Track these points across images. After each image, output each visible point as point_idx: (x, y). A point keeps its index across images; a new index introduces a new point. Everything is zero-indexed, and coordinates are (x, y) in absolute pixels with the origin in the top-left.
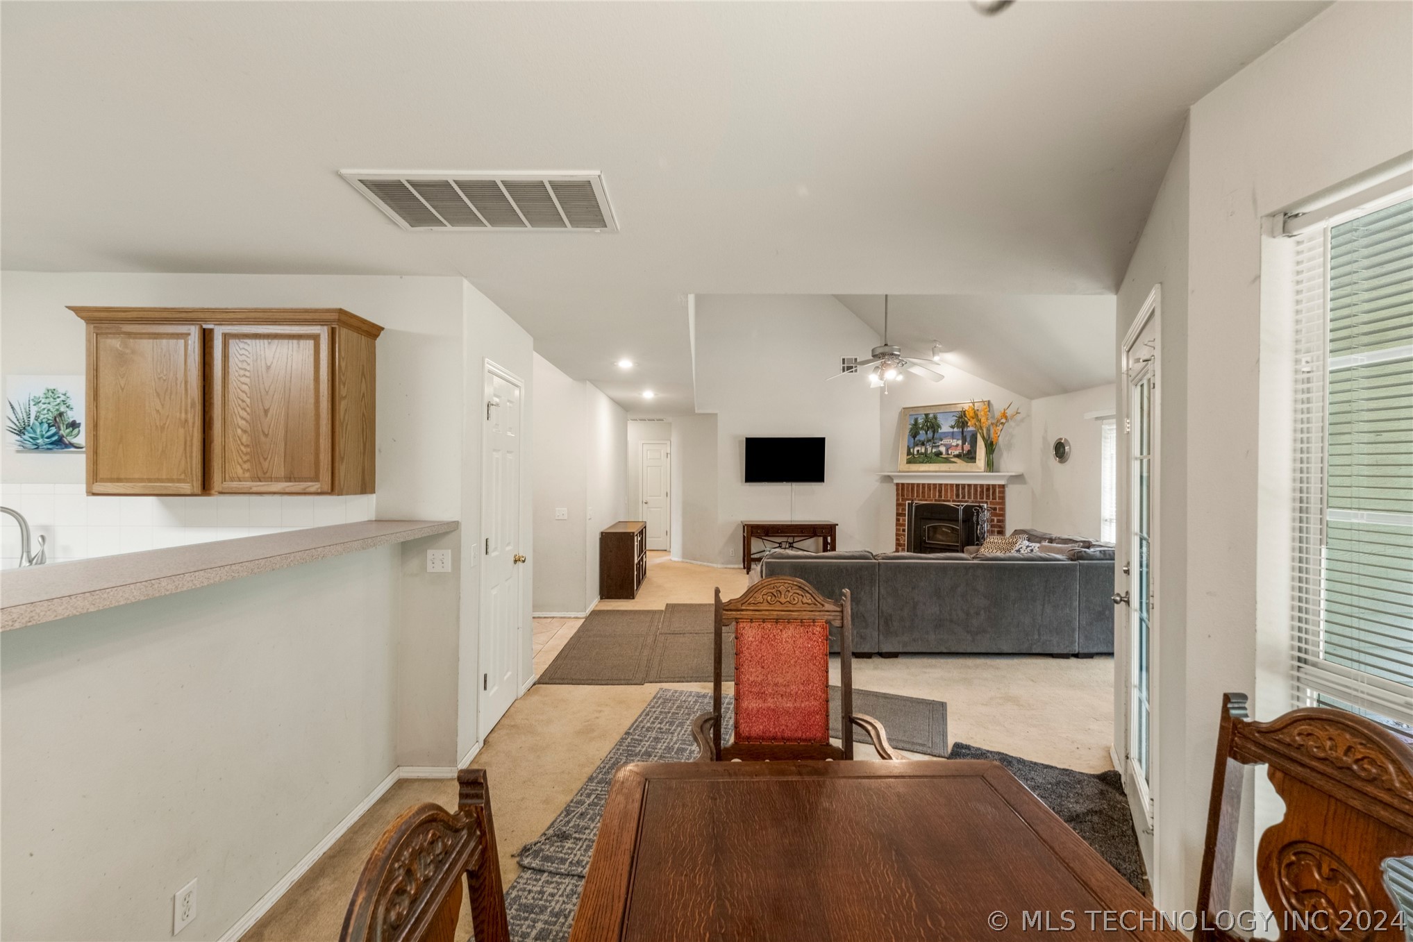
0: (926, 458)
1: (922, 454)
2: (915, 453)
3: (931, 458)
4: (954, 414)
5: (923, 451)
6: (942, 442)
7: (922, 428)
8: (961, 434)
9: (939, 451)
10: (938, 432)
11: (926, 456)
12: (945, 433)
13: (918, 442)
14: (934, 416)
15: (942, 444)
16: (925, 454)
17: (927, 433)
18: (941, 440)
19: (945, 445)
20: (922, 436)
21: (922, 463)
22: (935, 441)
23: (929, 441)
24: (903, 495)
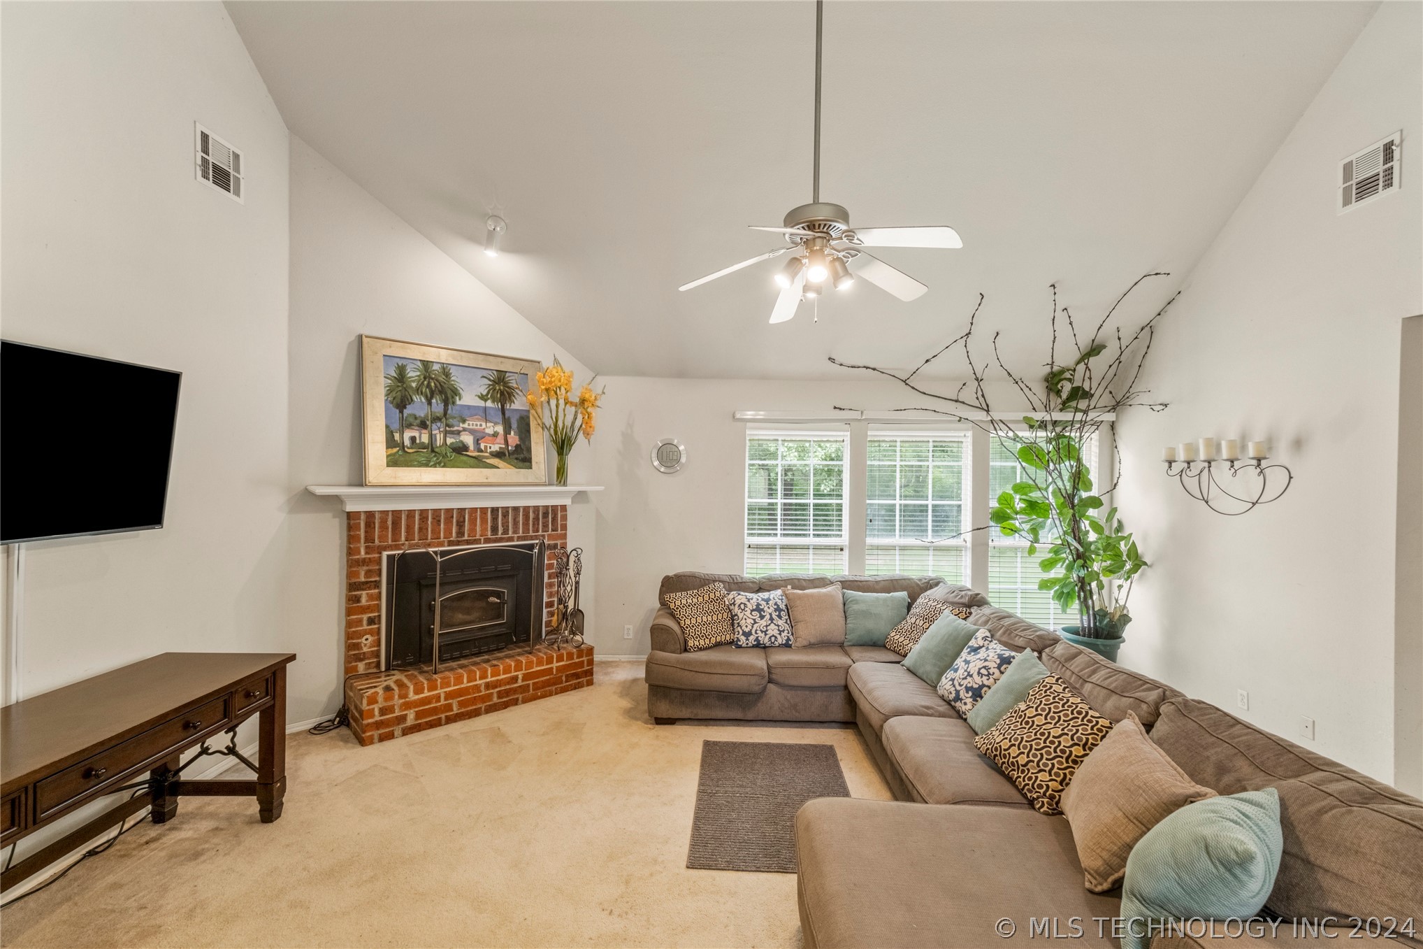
0: (433, 456)
1: (423, 446)
2: (407, 442)
3: (445, 456)
4: (485, 373)
5: (425, 439)
6: (466, 426)
7: (418, 390)
8: (500, 413)
9: (462, 442)
10: (454, 403)
11: (433, 451)
12: (469, 407)
13: (411, 420)
14: (444, 369)
15: (465, 430)
16: (431, 447)
17: (430, 403)
18: (464, 421)
19: (472, 432)
20: (419, 407)
21: (427, 465)
22: (451, 421)
23: (436, 419)
24: (369, 539)
